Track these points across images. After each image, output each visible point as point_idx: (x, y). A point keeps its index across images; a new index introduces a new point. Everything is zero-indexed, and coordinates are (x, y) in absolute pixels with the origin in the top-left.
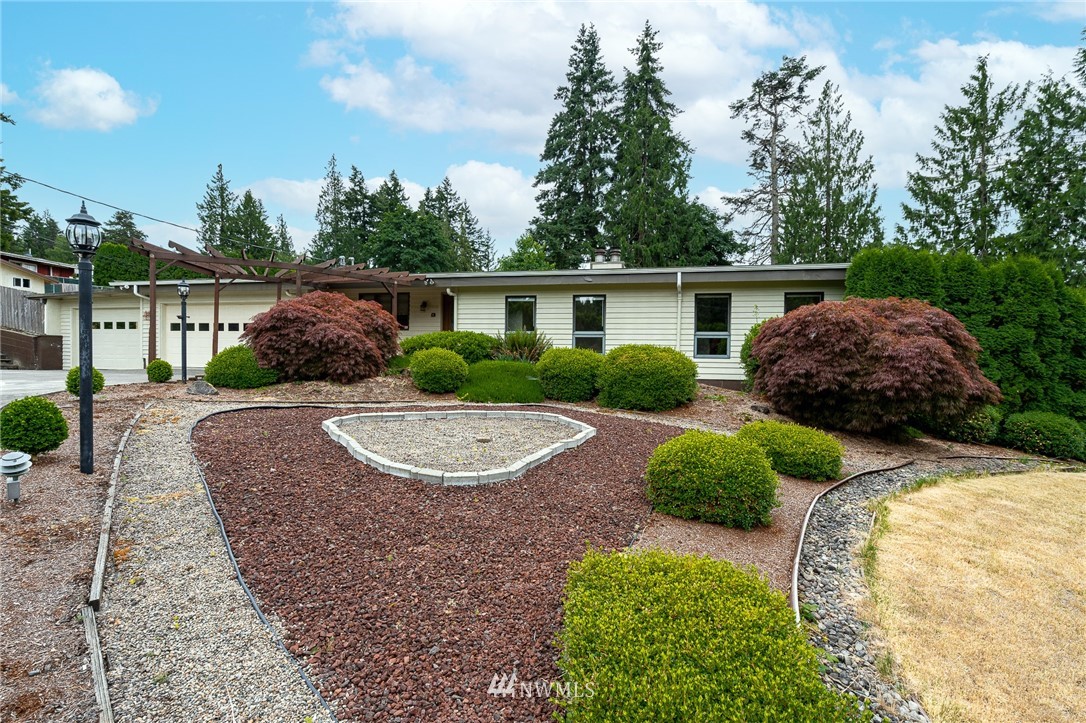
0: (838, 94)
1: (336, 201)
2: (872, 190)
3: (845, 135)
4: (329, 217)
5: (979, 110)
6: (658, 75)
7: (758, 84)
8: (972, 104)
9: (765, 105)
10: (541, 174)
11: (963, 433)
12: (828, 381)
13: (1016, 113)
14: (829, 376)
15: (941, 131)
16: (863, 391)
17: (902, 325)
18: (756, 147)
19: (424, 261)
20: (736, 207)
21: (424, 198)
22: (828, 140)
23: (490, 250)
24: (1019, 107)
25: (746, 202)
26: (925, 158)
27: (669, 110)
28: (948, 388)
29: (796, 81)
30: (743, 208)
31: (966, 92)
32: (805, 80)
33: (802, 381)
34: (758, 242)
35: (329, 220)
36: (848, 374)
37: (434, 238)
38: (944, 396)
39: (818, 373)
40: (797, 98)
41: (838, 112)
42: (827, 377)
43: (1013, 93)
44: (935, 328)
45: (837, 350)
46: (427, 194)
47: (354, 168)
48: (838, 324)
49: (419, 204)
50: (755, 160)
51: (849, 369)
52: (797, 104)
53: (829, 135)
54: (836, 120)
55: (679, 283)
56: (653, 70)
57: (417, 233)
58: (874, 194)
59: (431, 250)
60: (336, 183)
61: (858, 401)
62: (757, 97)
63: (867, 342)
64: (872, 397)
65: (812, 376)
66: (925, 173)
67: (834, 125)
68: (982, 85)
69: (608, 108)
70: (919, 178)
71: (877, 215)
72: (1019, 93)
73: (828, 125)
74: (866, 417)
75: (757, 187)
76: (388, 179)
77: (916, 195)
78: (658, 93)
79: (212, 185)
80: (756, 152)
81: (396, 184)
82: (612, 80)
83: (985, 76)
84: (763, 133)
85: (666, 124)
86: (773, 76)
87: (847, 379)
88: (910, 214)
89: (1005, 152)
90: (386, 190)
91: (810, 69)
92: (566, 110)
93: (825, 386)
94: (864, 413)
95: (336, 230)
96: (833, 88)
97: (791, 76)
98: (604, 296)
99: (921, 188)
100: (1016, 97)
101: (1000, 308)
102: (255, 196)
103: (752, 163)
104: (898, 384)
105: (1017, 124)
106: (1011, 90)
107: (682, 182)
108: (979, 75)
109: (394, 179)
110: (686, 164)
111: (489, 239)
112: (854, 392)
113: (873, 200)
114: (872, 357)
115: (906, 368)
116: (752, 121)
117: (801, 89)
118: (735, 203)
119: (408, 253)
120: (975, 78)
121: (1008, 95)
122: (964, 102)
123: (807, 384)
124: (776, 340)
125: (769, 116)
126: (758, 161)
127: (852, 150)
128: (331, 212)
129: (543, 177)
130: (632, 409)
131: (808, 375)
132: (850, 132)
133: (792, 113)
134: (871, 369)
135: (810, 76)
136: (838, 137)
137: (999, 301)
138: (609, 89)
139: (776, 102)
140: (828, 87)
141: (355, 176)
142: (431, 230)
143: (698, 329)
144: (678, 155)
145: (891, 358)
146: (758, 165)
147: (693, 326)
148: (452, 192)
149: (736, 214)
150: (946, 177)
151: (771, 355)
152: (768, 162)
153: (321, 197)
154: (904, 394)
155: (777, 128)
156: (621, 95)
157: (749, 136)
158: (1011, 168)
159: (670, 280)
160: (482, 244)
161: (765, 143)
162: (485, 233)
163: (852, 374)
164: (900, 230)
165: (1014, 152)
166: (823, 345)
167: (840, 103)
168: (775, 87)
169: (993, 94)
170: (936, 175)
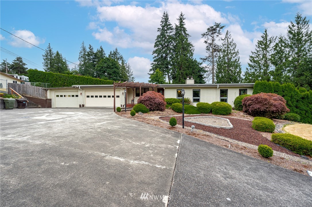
0: (230, 34)
1: (84, 54)
2: (238, 58)
3: (232, 44)
4: (83, 59)
5: (265, 41)
6: (184, 26)
7: (208, 29)
8: (264, 40)
9: (210, 34)
10: (154, 51)
11: (279, 118)
12: (263, 109)
13: (273, 43)
14: (263, 108)
15: (257, 46)
16: (269, 111)
17: (274, 99)
18: (208, 45)
19: (113, 72)
20: (203, 60)
21: (110, 54)
22: (228, 45)
23: (129, 69)
24: (274, 42)
25: (205, 59)
26: (253, 52)
27: (187, 36)
28: (284, 110)
29: (218, 29)
30: (205, 61)
31: (262, 37)
32: (220, 29)
33: (258, 109)
34: (209, 70)
35: (82, 60)
36: (266, 108)
37: (115, 66)
38: (283, 111)
39: (261, 108)
40: (218, 33)
41: (230, 38)
42: (262, 109)
43: (273, 38)
44: (280, 99)
45: (264, 103)
46: (111, 53)
47: (90, 45)
48: (264, 99)
49: (108, 56)
50: (207, 48)
51: (266, 107)
52: (218, 34)
53: (228, 44)
54: (230, 40)
55: (218, 87)
56: (183, 25)
57: (111, 65)
58: (239, 59)
59: (115, 69)
60: (84, 49)
61: (267, 113)
62: (208, 32)
63: (269, 102)
64: (271, 112)
65: (260, 108)
66: (253, 56)
67: (229, 41)
68: (266, 36)
69: (171, 34)
70: (251, 57)
71: (240, 64)
72: (274, 38)
73: (228, 41)
74: (269, 115)
75: (208, 56)
76: (100, 48)
77: (251, 61)
78: (185, 31)
79: (47, 50)
80: (208, 46)
81: (102, 50)
82: (172, 27)
83: (266, 34)
84: (210, 41)
85: (187, 39)
86: (212, 27)
87: (266, 109)
88: (250, 65)
89: (271, 52)
90: (99, 51)
91: (222, 26)
92: (160, 34)
93: (262, 110)
94: (268, 115)
95: (85, 63)
96: (229, 32)
97: (217, 28)
98: (200, 90)
99: (252, 59)
100: (273, 39)
101: (284, 93)
102: (60, 53)
103: (206, 49)
104: (276, 110)
105: (274, 45)
106: (272, 38)
107: (192, 55)
108: (265, 33)
109: (101, 48)
110: (193, 50)
111: (129, 66)
112: (267, 111)
113: (238, 60)
114: (270, 105)
115: (278, 107)
116: (207, 38)
117: (219, 31)
118: (203, 59)
119: (109, 70)
120: (264, 34)
121: (272, 39)
122: (262, 39)
123: (258, 110)
124: (250, 101)
125: (211, 37)
126: (208, 48)
127: (234, 48)
128: (83, 58)
129: (155, 52)
130: (221, 115)
131: (259, 108)
132: (233, 43)
133: (216, 37)
134: (270, 107)
135: (222, 28)
136: (230, 45)
137: (284, 92)
138: (172, 29)
139: (213, 34)
140: (227, 32)
141: (90, 47)
142: (115, 64)
143: (221, 97)
144: (191, 48)
145: (274, 105)
146: (208, 49)
147: (220, 96)
148: (118, 52)
149: (203, 62)
150: (258, 57)
151: (249, 104)
152: (211, 49)
153: (80, 53)
154: (277, 111)
155: (213, 41)
156: (174, 31)
157: (206, 42)
158: (273, 56)
159: (216, 86)
160: (127, 67)
161: (210, 44)
162: (128, 64)
163: (267, 108)
164: (247, 69)
165: (273, 52)
166: (261, 103)
167: (231, 36)
168: (213, 30)
169: (268, 38)
170: (255, 56)
